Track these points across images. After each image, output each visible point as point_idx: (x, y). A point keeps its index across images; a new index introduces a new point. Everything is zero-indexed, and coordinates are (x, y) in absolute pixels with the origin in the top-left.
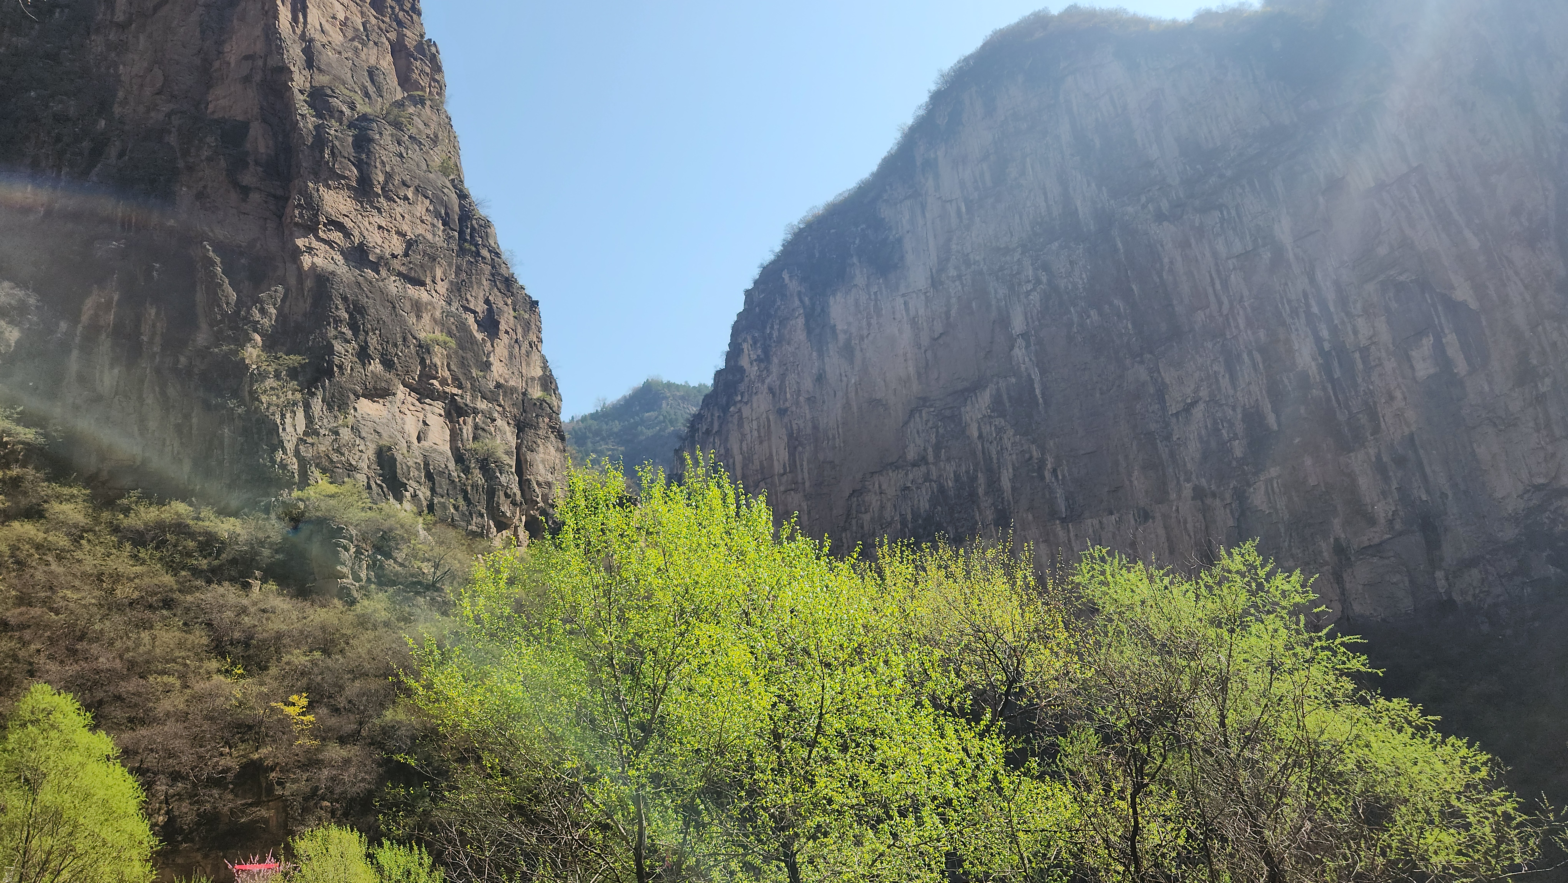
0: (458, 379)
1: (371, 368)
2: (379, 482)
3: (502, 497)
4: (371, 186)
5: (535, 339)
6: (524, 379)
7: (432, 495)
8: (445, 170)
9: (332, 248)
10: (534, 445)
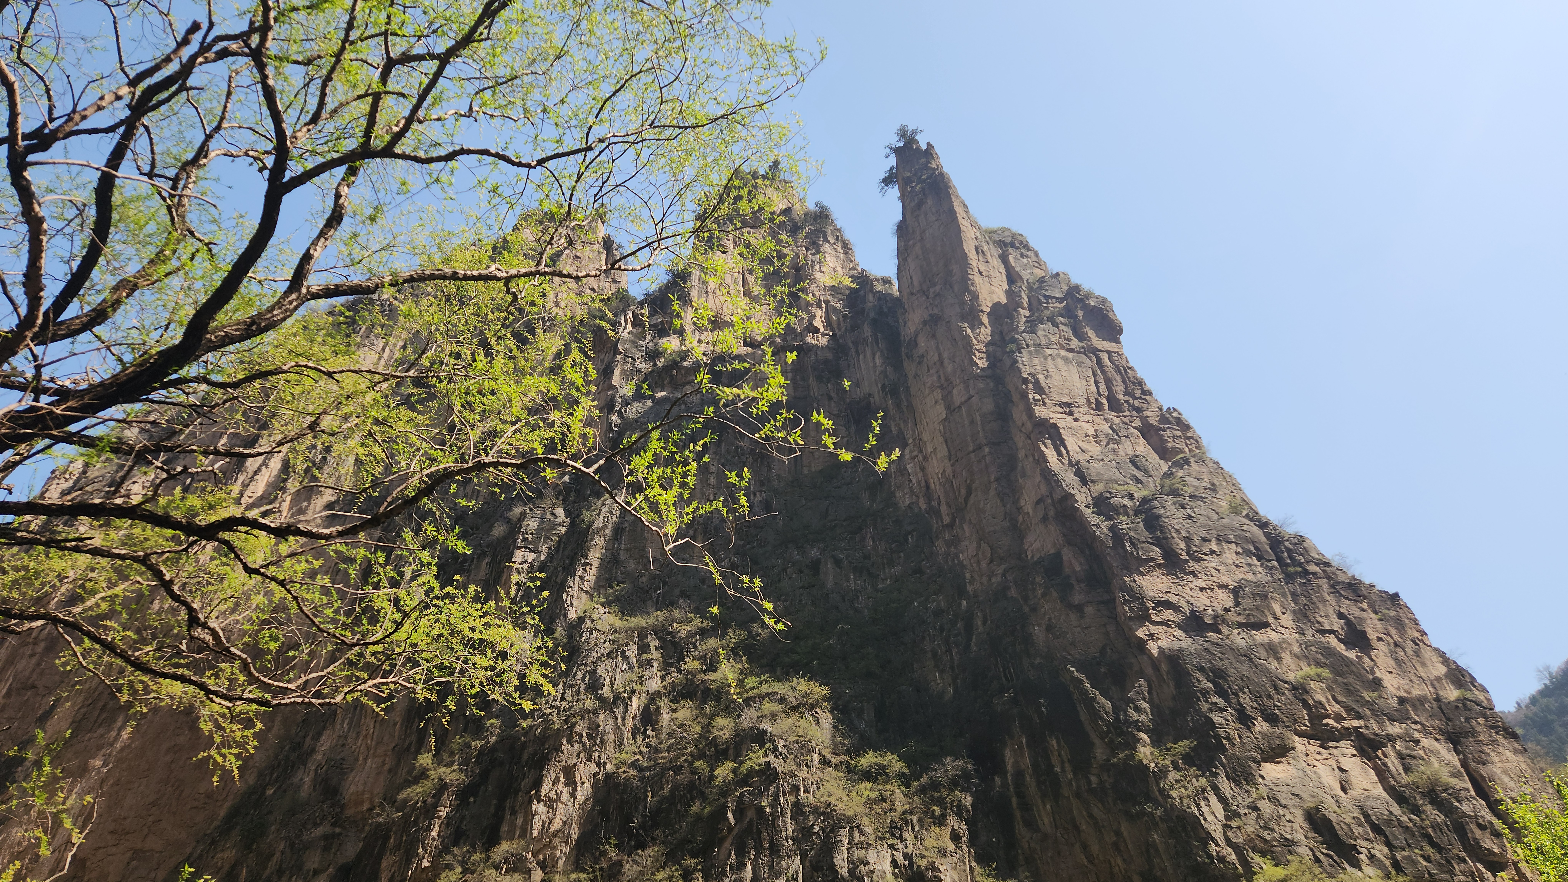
0: (1353, 709)
1: (1257, 728)
2: (1324, 851)
3: (1478, 833)
4: (1177, 555)
5: (1417, 634)
6: (1428, 683)
7: (1391, 851)
8: (1235, 510)
9: (1169, 626)
10: (1483, 756)
